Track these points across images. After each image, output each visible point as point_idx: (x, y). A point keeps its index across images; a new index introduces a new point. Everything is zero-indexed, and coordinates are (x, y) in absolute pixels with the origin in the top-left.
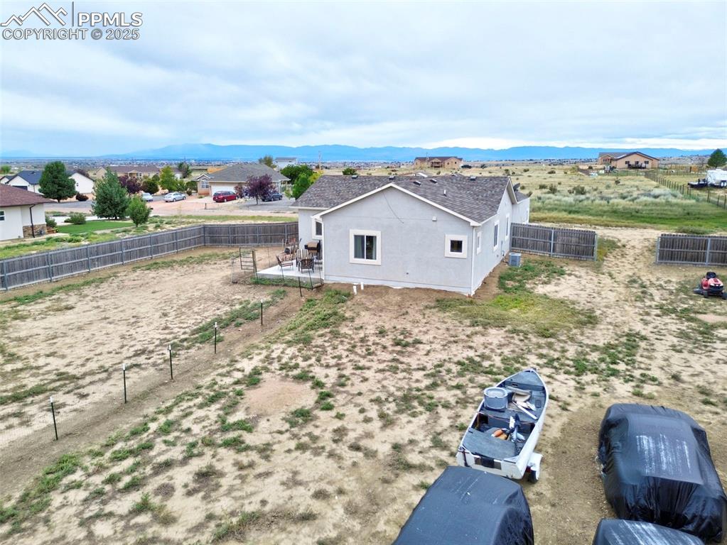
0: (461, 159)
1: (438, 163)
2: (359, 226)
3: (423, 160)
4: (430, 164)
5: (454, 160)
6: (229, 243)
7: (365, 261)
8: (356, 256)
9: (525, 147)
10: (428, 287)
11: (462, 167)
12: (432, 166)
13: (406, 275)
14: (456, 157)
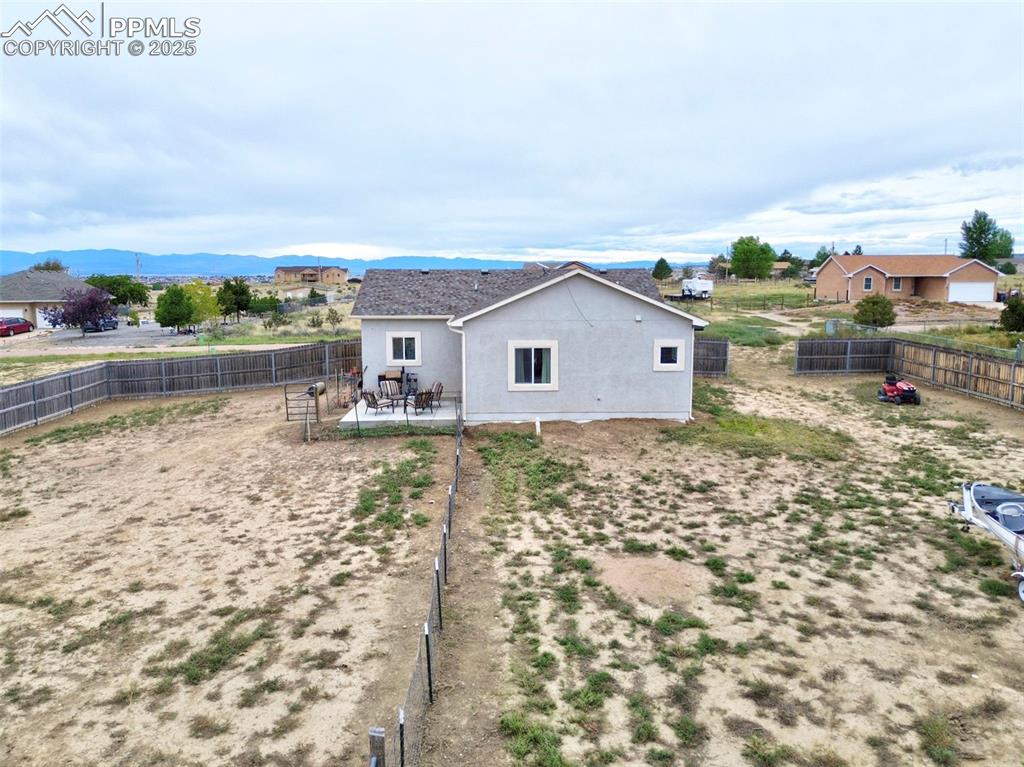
0: (345, 270)
1: (312, 275)
2: (523, 335)
3: (288, 270)
4: (299, 277)
5: (336, 272)
6: (162, 390)
7: (532, 386)
8: (518, 380)
9: (404, 257)
10: (628, 416)
11: (349, 281)
12: (303, 280)
13: (596, 402)
14: (338, 267)
